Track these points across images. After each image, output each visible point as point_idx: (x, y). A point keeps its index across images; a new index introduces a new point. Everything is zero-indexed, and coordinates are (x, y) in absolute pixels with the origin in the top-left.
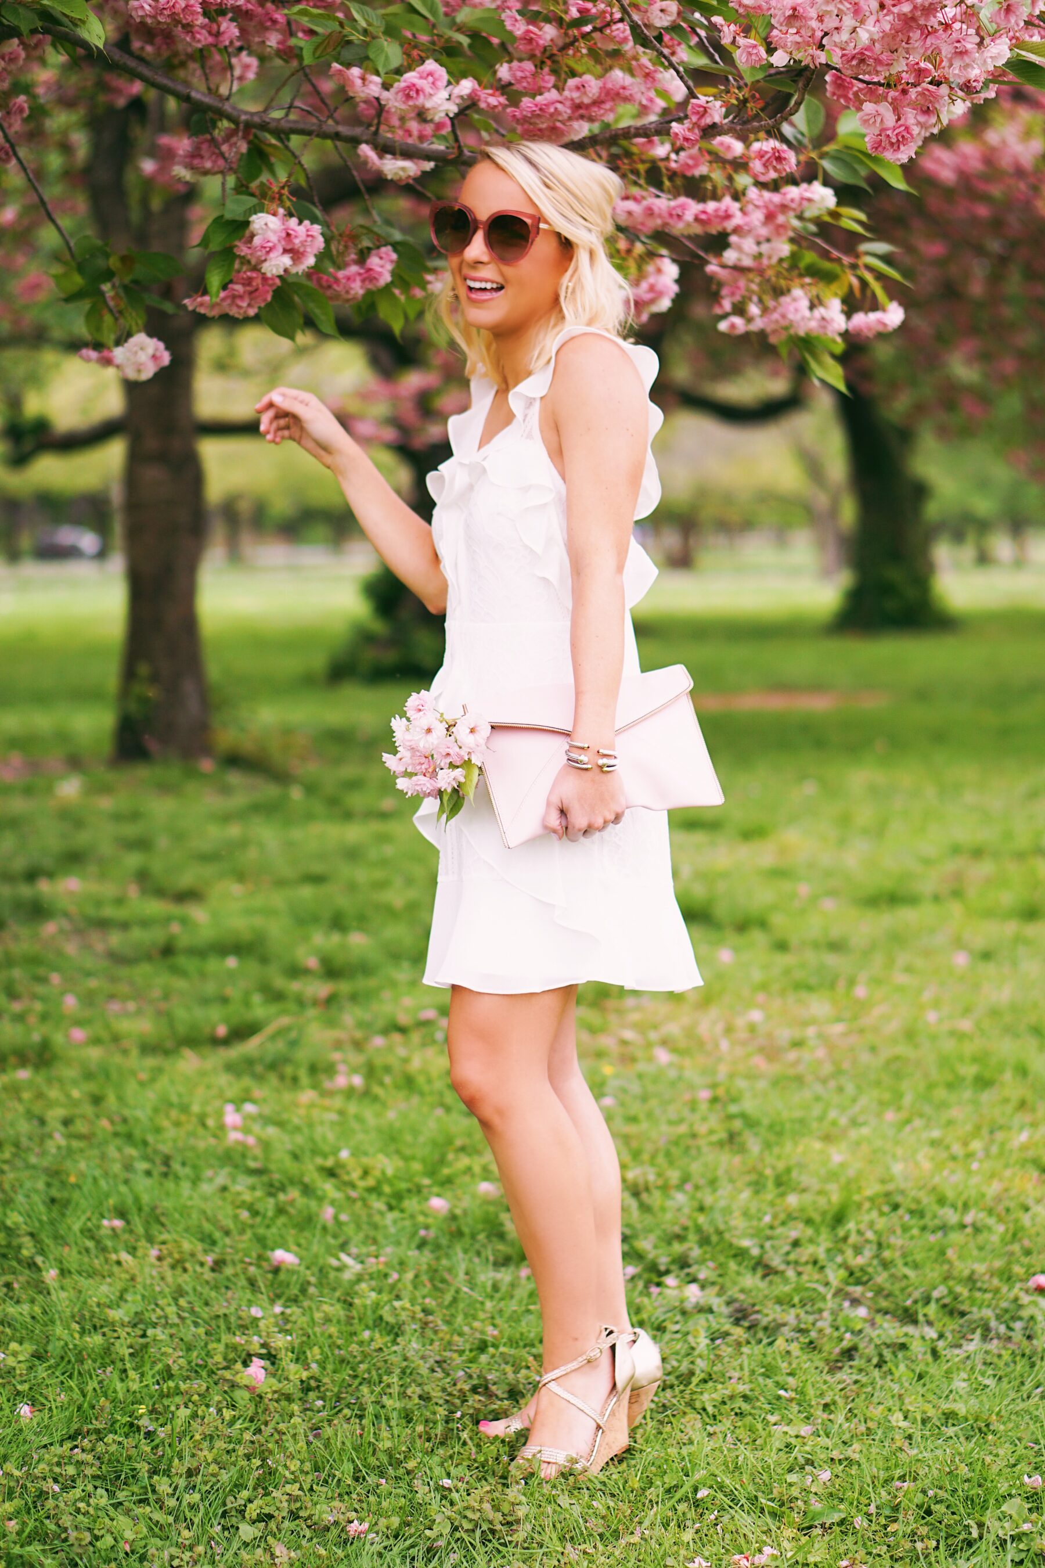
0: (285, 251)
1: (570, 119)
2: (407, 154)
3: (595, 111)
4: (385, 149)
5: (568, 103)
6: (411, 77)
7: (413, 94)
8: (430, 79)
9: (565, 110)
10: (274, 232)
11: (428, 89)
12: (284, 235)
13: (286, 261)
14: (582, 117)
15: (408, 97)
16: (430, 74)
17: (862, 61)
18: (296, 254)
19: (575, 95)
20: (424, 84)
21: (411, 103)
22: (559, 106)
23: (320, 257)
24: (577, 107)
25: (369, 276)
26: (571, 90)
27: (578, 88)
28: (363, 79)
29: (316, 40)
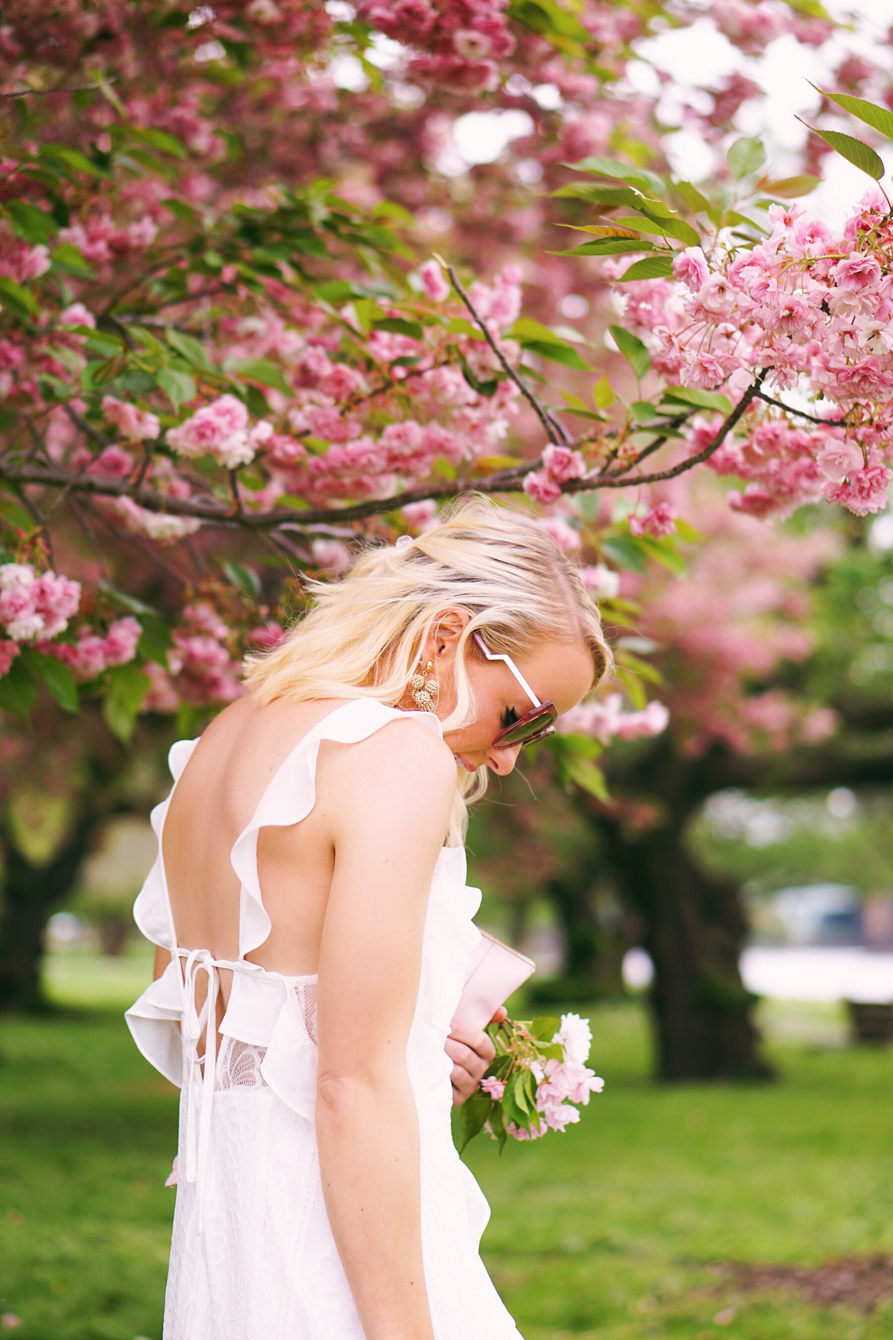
0: (38, 611)
1: (383, 472)
2: (174, 510)
3: (413, 464)
4: (151, 505)
5: (384, 454)
6: (206, 413)
7: (208, 432)
8: (227, 418)
9: (380, 462)
10: (27, 587)
11: (225, 429)
12: (37, 591)
13: (37, 622)
14: (397, 471)
15: (202, 436)
16: (228, 412)
17: (865, 378)
18: (47, 614)
19: (395, 445)
20: (222, 422)
21: (204, 443)
22: (373, 458)
23: (73, 621)
24: (393, 458)
25: (113, 649)
26: (390, 438)
27: (399, 436)
28: (140, 418)
29: (98, 364)
